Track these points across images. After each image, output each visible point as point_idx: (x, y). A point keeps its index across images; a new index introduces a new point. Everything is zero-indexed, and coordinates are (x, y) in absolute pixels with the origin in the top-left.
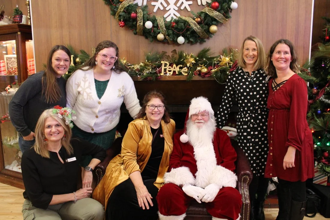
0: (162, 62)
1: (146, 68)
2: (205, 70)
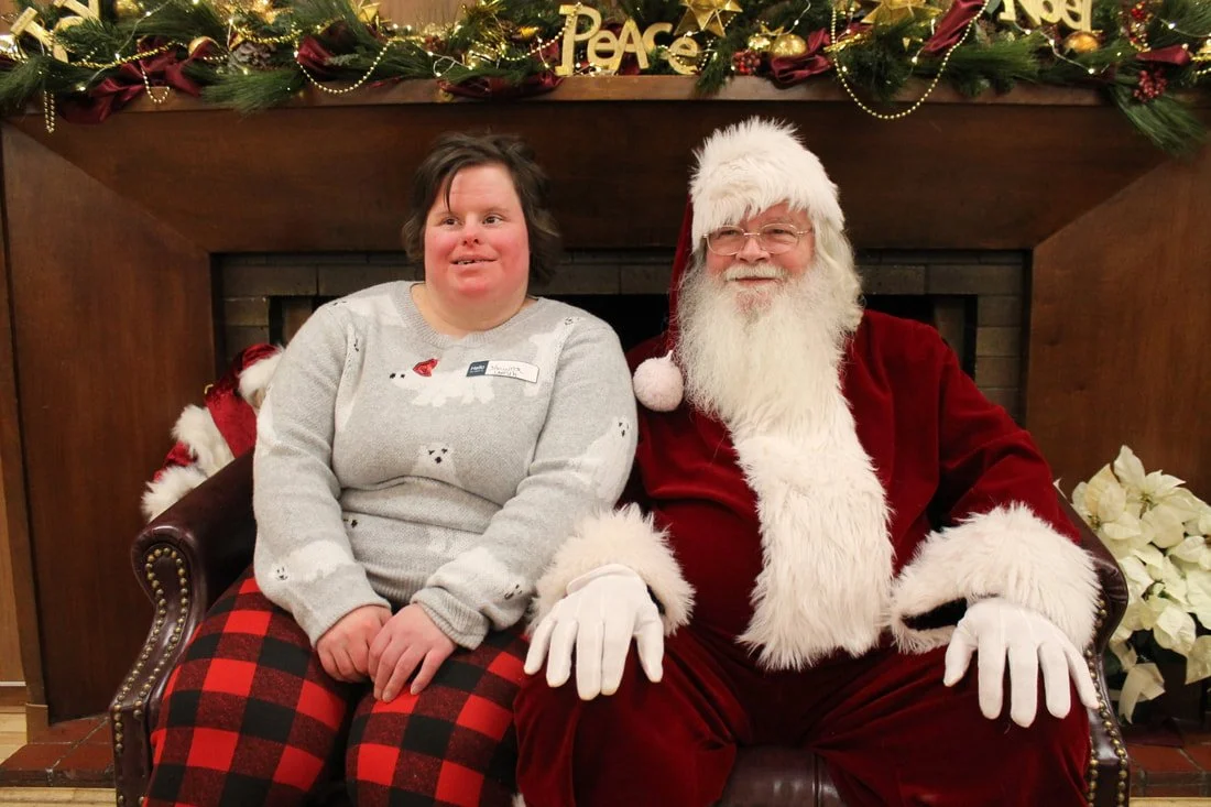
0: (563, 10)
1: (480, 38)
2: (794, 46)
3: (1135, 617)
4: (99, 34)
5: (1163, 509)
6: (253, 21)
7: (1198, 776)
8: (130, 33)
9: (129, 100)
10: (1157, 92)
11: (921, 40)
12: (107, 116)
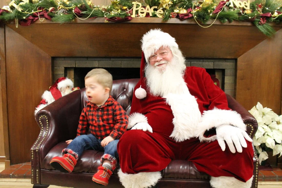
0: (133, 3)
1: (114, 9)
2: (184, 11)
3: (261, 140)
4: (29, 6)
5: (267, 116)
6: (64, 4)
7: (276, 177)
8: (36, 6)
9: (35, 21)
10: (264, 23)
11: (212, 11)
12: (30, 24)
